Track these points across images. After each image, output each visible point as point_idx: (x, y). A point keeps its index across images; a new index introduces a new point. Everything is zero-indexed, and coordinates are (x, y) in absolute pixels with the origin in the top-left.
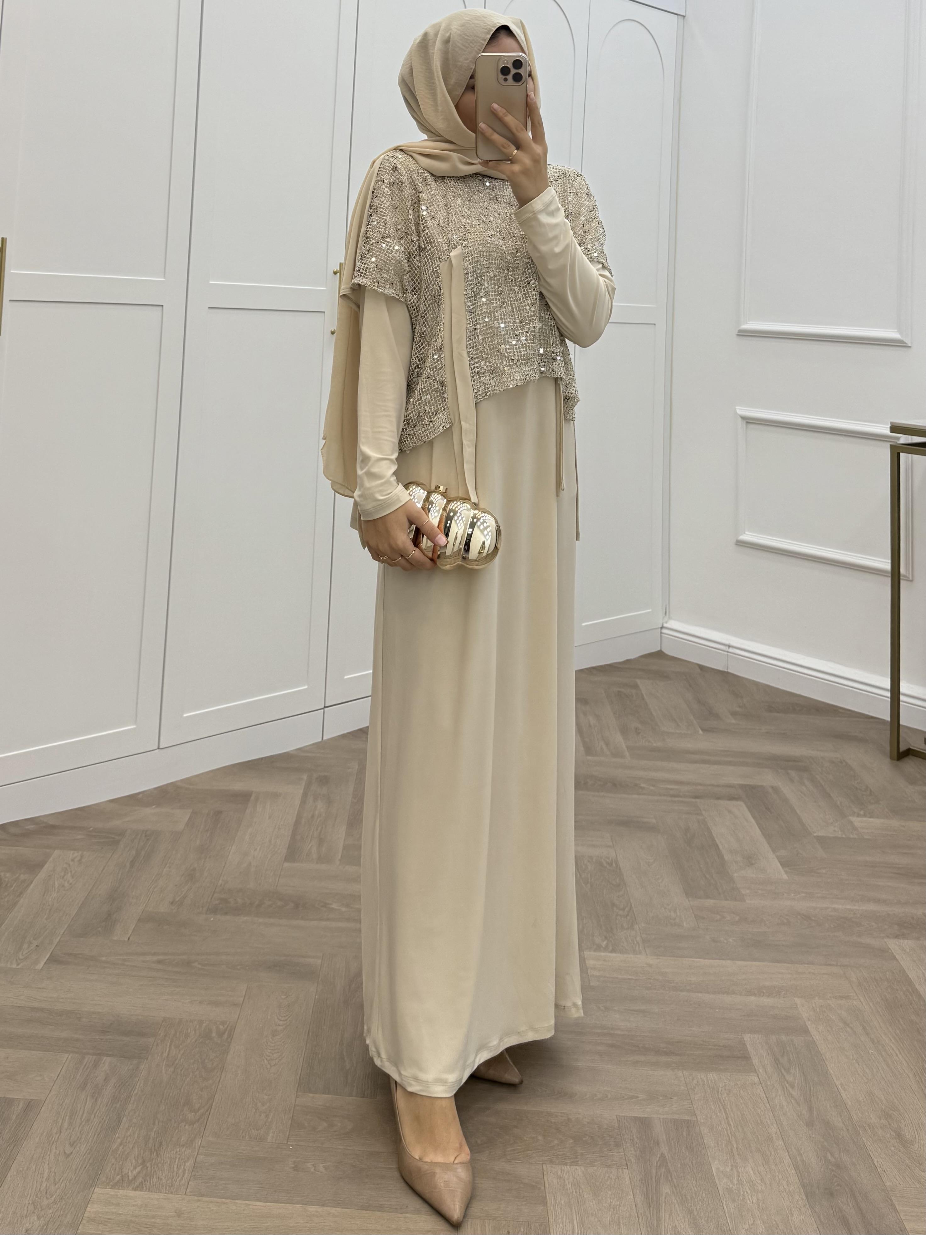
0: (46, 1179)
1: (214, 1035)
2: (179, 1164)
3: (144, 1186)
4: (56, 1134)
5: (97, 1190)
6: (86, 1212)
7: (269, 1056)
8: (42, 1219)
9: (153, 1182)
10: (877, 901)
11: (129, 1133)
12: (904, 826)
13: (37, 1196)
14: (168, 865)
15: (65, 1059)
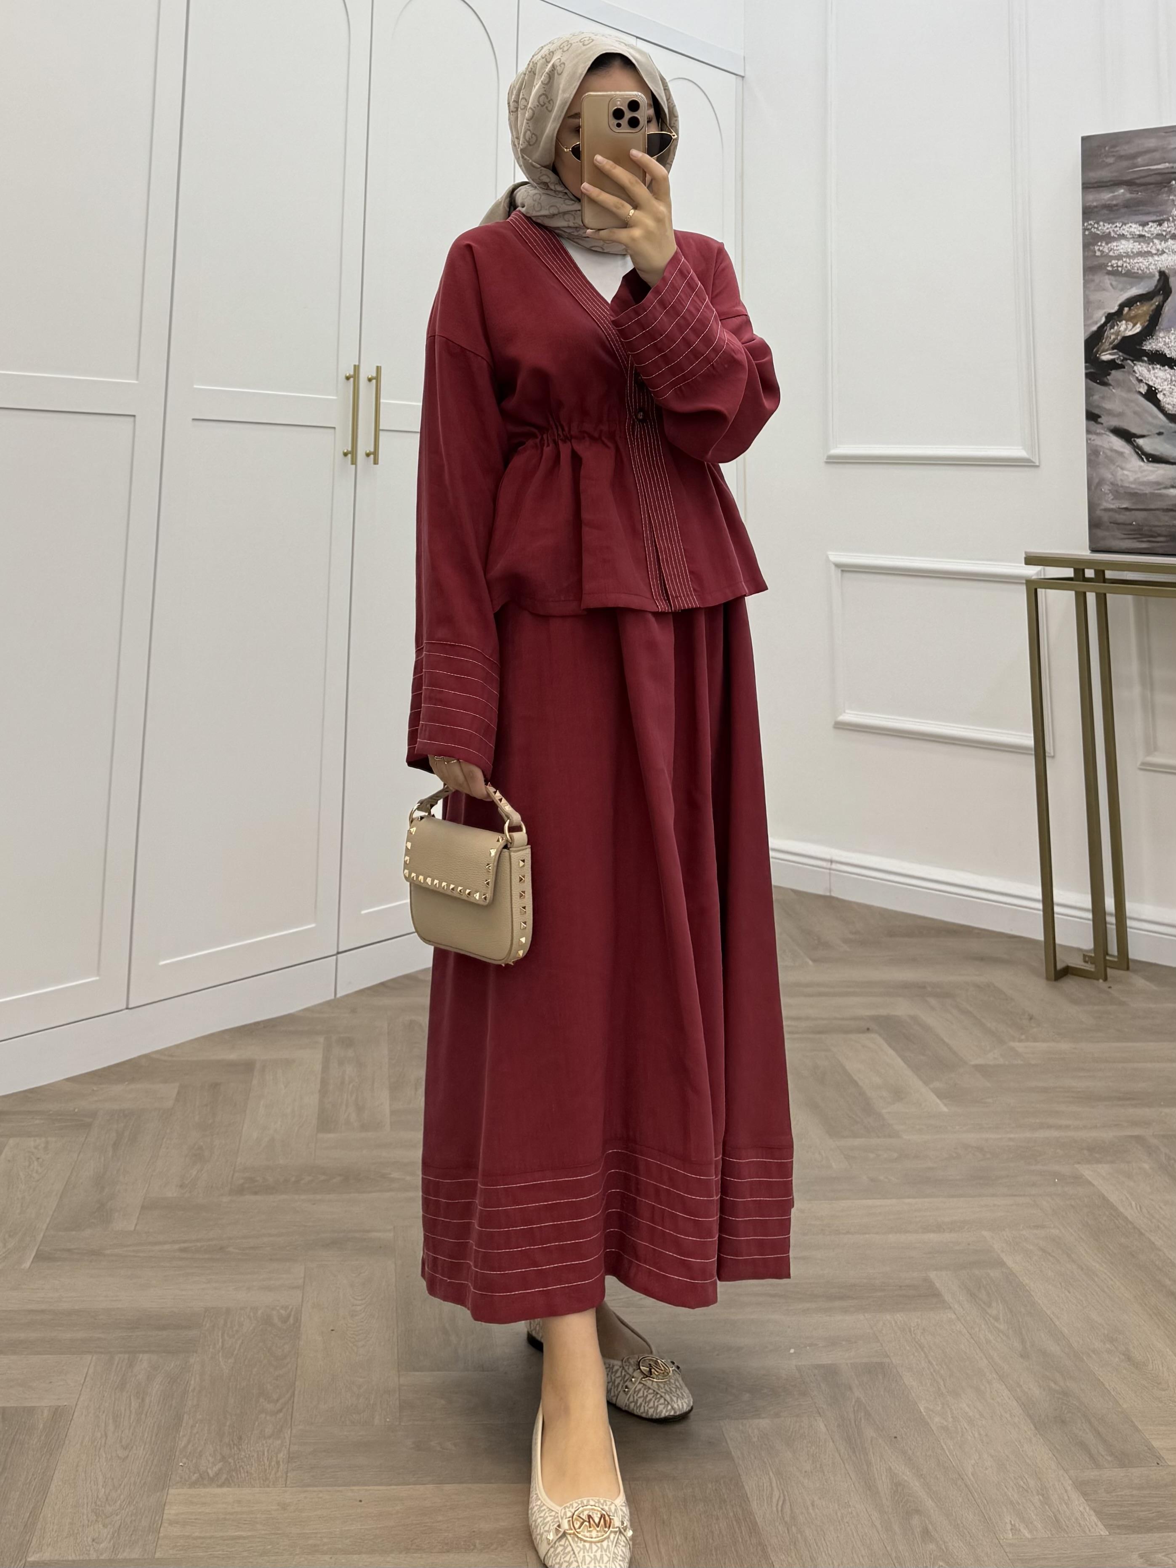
0: (103, 1486)
1: (276, 1320)
2: (270, 1457)
3: (231, 1481)
4: (101, 1437)
5: (172, 1491)
6: (164, 1515)
7: (353, 1338)
8: (109, 1526)
9: (241, 1477)
10: (1059, 1127)
11: (195, 1431)
12: (1075, 1048)
13: (96, 1506)
14: (163, 1146)
15: (90, 1358)
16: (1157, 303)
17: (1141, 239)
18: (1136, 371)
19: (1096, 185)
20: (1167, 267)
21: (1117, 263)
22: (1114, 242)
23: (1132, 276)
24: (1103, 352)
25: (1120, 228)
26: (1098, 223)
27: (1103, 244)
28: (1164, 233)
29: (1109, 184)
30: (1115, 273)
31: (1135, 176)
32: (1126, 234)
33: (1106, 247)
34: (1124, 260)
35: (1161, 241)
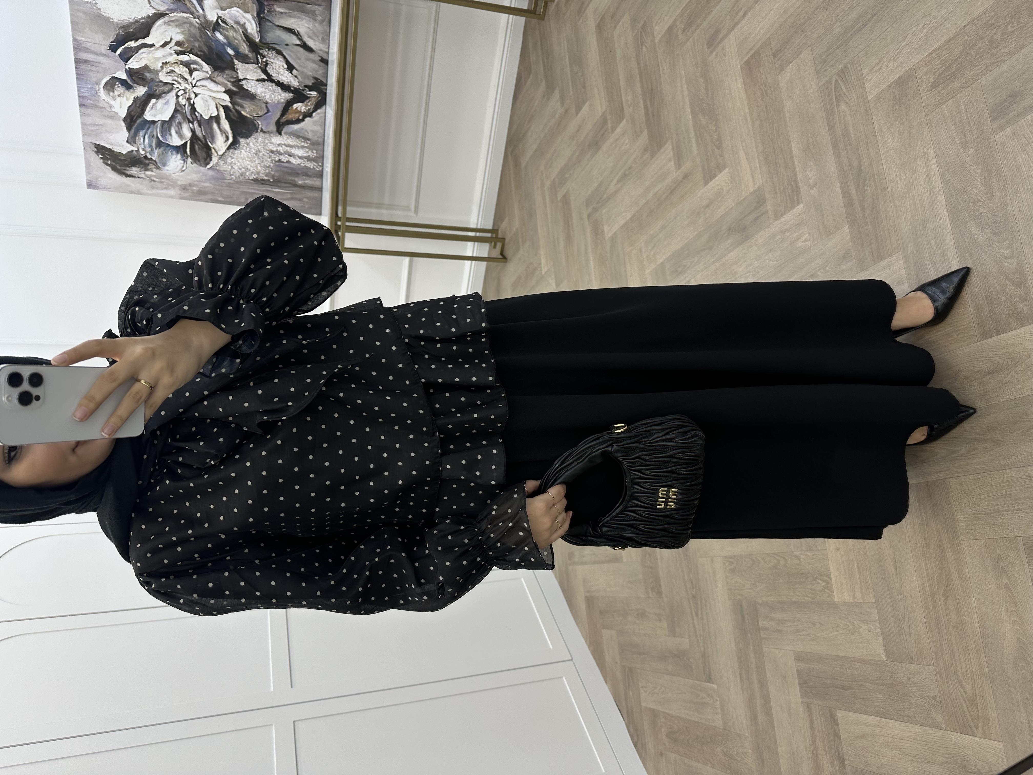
5: (836, 599)
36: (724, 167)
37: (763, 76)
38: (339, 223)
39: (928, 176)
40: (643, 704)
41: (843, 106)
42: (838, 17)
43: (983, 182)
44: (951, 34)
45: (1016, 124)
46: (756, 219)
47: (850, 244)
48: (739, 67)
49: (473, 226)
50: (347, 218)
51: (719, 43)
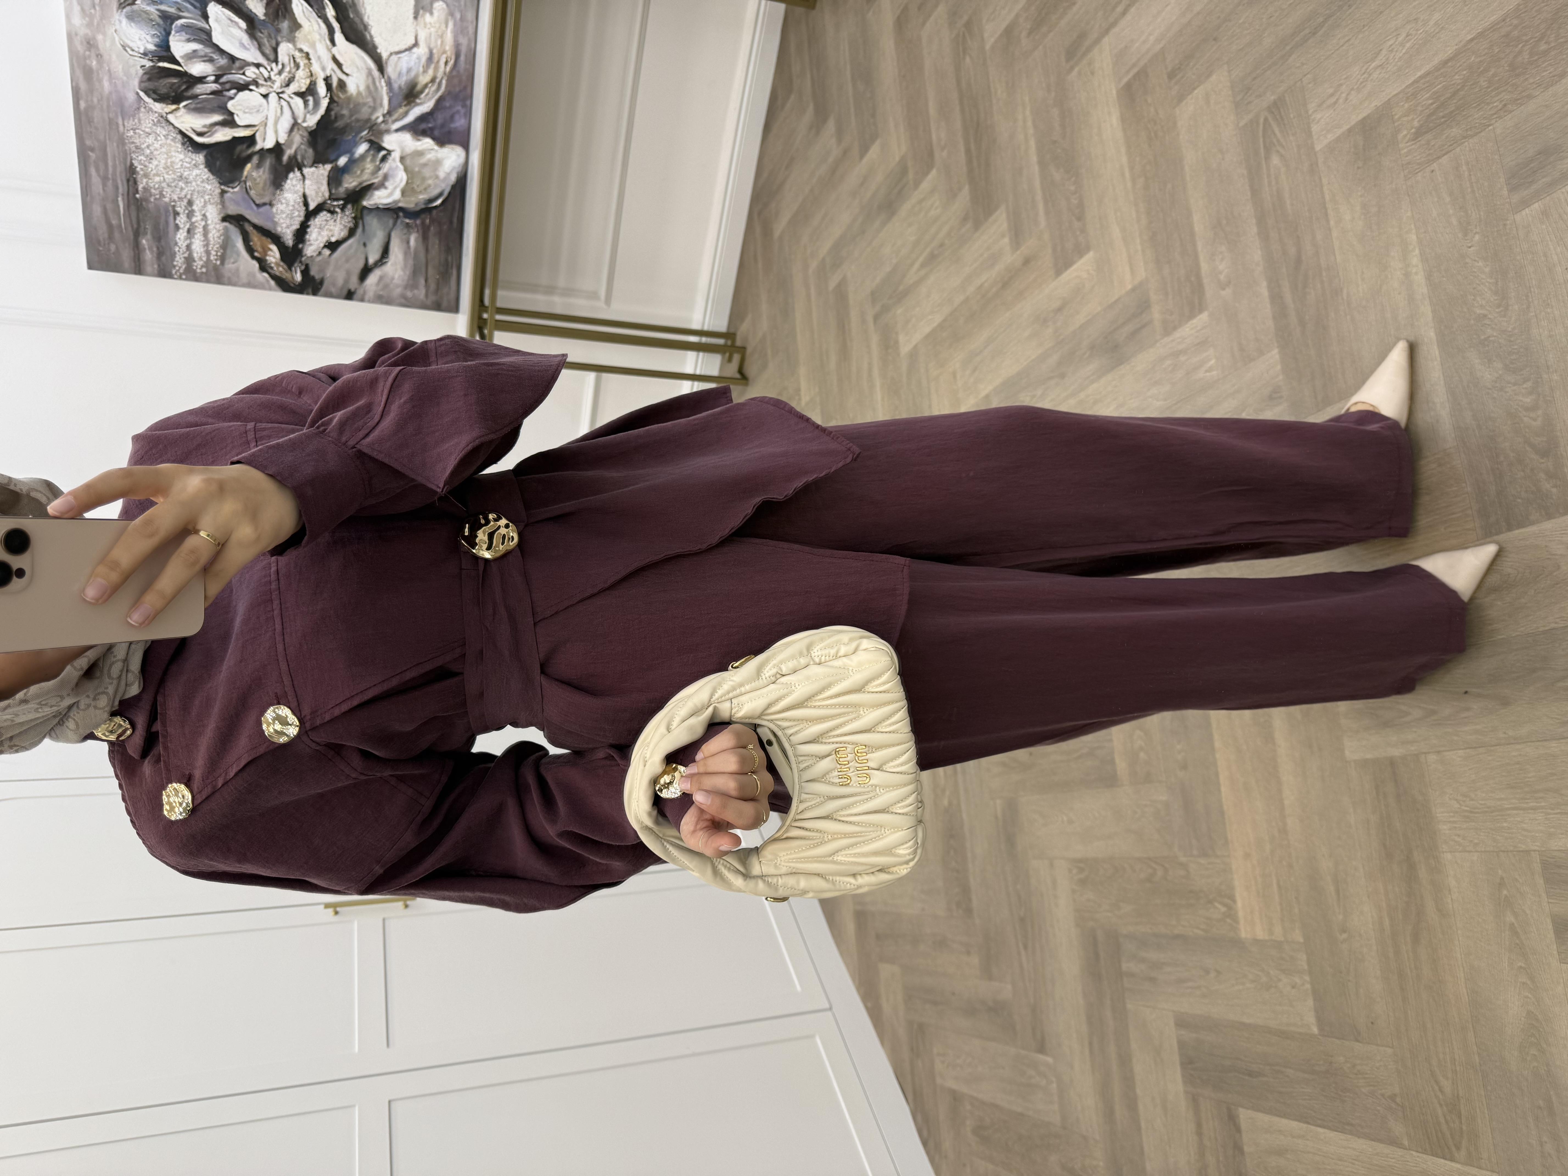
16: (251, 228)
17: (192, 232)
18: (312, 254)
19: (137, 264)
20: (219, 214)
21: (214, 255)
22: (192, 255)
23: (226, 245)
24: (293, 277)
25: (180, 248)
26: (174, 266)
27: (195, 264)
28: (187, 212)
29: (137, 252)
30: (223, 258)
31: (130, 229)
32: (185, 244)
33: (198, 262)
34: (210, 249)
35: (193, 215)
36: (1088, 249)
37: (1152, 109)
38: (485, 316)
39: (1407, 275)
40: (939, 1081)
41: (1275, 160)
42: (1272, 19)
43: (1493, 288)
44: (1450, 52)
45: (1548, 198)
46: (1133, 334)
47: (1281, 377)
48: (1114, 92)
49: (696, 326)
50: (497, 308)
51: (1085, 54)
